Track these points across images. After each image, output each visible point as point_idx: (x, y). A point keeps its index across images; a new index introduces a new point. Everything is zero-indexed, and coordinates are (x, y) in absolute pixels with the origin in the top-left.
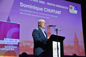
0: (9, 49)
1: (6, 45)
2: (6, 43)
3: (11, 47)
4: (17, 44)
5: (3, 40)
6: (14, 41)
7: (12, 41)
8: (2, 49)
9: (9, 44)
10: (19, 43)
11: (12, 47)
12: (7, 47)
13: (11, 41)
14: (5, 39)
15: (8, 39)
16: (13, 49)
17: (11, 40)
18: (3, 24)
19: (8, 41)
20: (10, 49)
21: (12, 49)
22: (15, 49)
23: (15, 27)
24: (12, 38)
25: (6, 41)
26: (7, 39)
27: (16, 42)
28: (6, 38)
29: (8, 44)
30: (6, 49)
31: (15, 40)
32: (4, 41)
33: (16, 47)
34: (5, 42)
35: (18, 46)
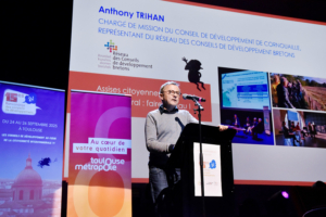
0: (103, 168)
1: (95, 156)
2: (94, 151)
3: (108, 162)
4: (125, 153)
5: (87, 142)
6: (117, 145)
7: (109, 146)
8: (85, 167)
9: (103, 152)
10: (129, 150)
11: (112, 161)
12: (98, 161)
13: (106, 146)
14: (90, 139)
15: (100, 140)
16: (114, 168)
17: (107, 143)
18: (86, 99)
19: (100, 145)
20: (106, 167)
21: (111, 166)
22: (119, 166)
23: (119, 105)
24: (110, 137)
25: (94, 146)
26: (95, 139)
27: (121, 147)
28: (93, 136)
29: (100, 152)
30: (94, 166)
31: (117, 140)
32: (89, 145)
33: (122, 162)
34: (91, 149)
35: (128, 157)
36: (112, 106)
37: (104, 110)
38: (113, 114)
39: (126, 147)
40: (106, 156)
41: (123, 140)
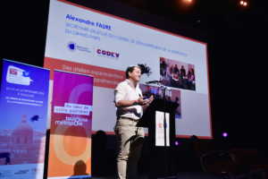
0: (74, 124)
1: (69, 115)
2: (68, 112)
3: (77, 120)
4: (88, 114)
5: (63, 106)
6: (83, 109)
7: (78, 109)
8: (62, 123)
9: (74, 113)
10: (91, 113)
11: (79, 119)
12: (71, 119)
13: (76, 109)
14: (66, 104)
15: (72, 105)
16: (81, 124)
17: (77, 107)
18: (63, 77)
19: (72, 109)
20: (76, 123)
21: (79, 123)
22: (84, 123)
23: (85, 82)
24: (79, 103)
25: (68, 109)
26: (69, 104)
27: (86, 110)
28: (68, 102)
29: (72, 113)
30: (68, 122)
31: (84, 106)
32: (65, 108)
33: (86, 120)
34: (66, 110)
35: (90, 117)
36: (81, 83)
37: (76, 84)
38: (81, 88)
39: (89, 110)
40: (76, 116)
41: (87, 106)
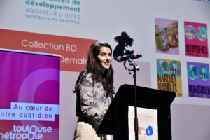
1: (19, 123)
2: (17, 118)
3: (33, 130)
4: (53, 119)
5: (9, 107)
6: (43, 111)
7: (35, 111)
9: (28, 119)
10: (57, 117)
11: (37, 129)
12: (22, 128)
13: (32, 112)
14: (13, 104)
15: (24, 105)
16: (40, 137)
17: (33, 108)
19: (24, 111)
20: (31, 136)
22: (45, 134)
24: (35, 102)
25: (17, 112)
26: (19, 104)
27: (48, 113)
28: (16, 101)
29: (24, 119)
32: (11, 111)
33: (49, 129)
34: (13, 115)
35: (55, 124)
36: (39, 68)
37: (30, 71)
39: (53, 113)
40: (31, 123)
41: (50, 106)
